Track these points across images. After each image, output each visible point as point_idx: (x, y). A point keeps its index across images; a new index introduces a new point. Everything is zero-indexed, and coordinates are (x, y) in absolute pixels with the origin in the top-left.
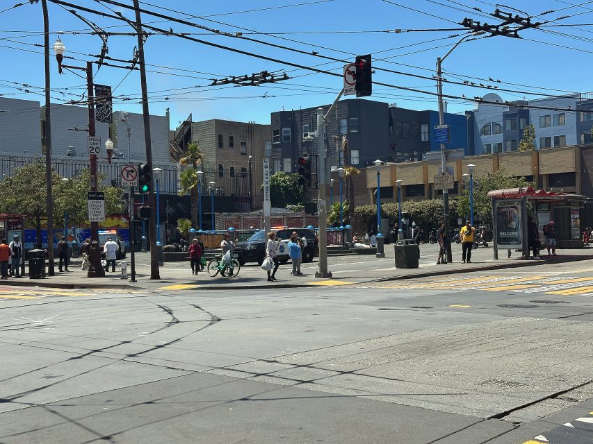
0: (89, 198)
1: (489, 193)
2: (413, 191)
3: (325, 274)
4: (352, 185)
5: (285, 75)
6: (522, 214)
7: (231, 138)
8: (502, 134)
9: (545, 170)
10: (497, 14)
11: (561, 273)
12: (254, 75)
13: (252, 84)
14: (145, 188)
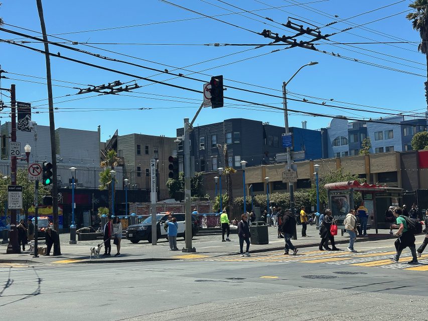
0: (9, 190)
1: (325, 185)
2: (278, 186)
3: (190, 250)
4: (231, 181)
5: (136, 85)
6: (351, 201)
7: (147, 147)
8: (348, 145)
9: (375, 170)
10: (289, 25)
11: (375, 248)
12: (110, 84)
13: (112, 93)
14: (48, 181)
